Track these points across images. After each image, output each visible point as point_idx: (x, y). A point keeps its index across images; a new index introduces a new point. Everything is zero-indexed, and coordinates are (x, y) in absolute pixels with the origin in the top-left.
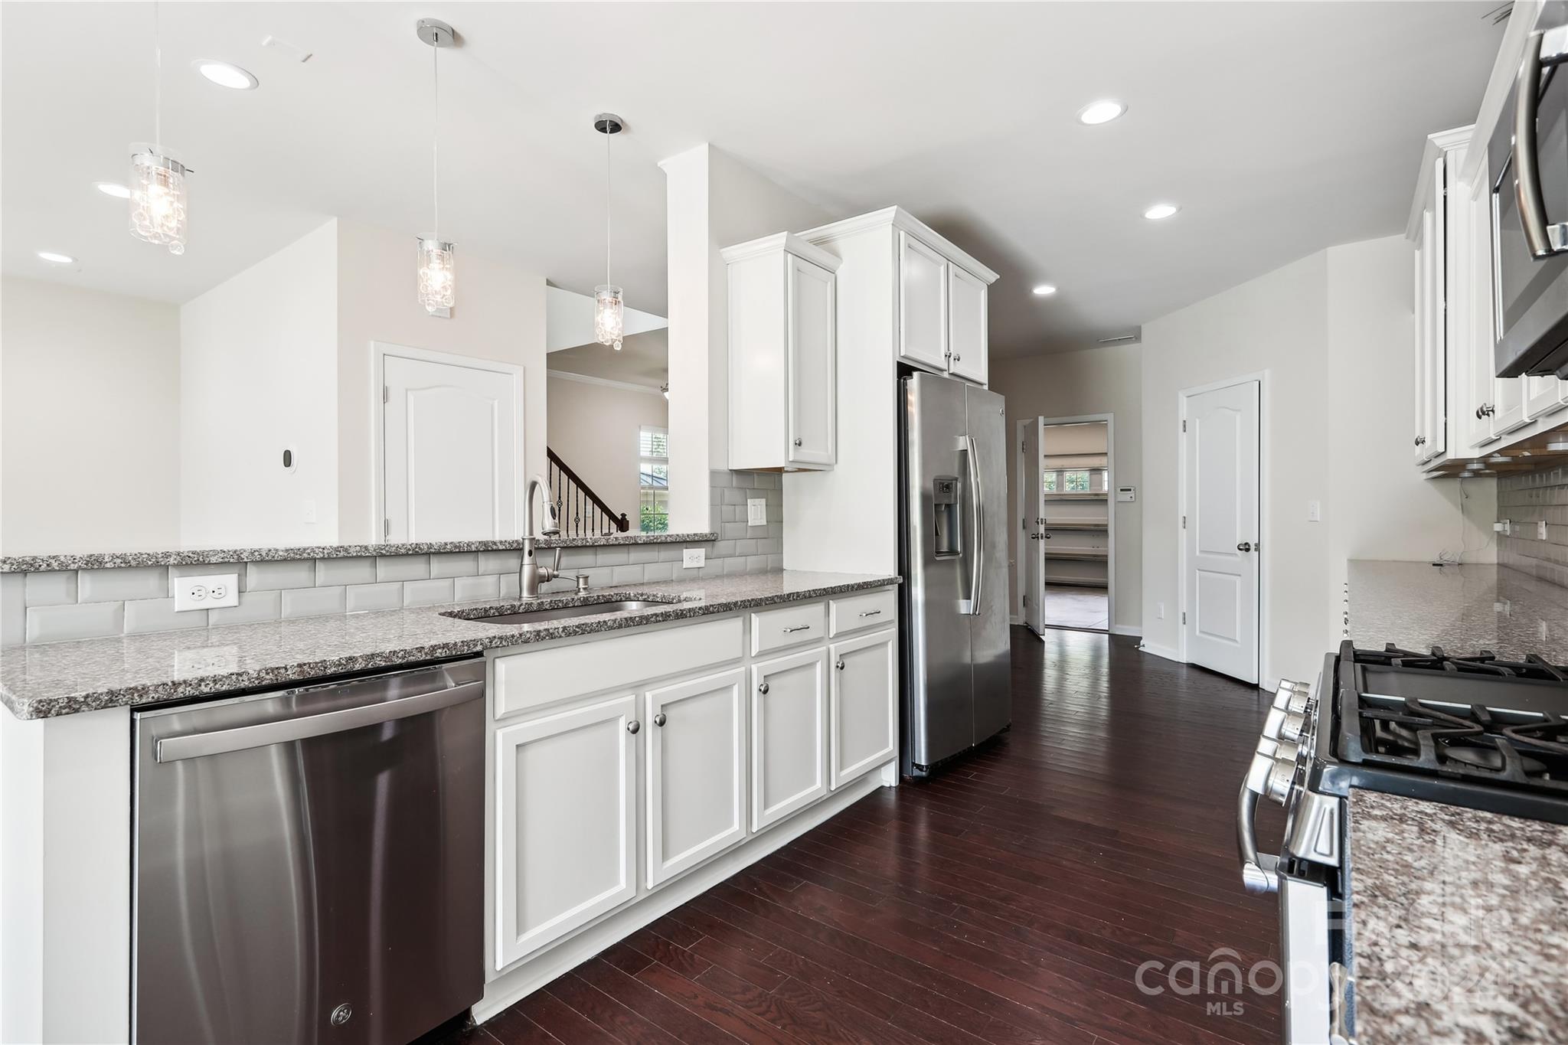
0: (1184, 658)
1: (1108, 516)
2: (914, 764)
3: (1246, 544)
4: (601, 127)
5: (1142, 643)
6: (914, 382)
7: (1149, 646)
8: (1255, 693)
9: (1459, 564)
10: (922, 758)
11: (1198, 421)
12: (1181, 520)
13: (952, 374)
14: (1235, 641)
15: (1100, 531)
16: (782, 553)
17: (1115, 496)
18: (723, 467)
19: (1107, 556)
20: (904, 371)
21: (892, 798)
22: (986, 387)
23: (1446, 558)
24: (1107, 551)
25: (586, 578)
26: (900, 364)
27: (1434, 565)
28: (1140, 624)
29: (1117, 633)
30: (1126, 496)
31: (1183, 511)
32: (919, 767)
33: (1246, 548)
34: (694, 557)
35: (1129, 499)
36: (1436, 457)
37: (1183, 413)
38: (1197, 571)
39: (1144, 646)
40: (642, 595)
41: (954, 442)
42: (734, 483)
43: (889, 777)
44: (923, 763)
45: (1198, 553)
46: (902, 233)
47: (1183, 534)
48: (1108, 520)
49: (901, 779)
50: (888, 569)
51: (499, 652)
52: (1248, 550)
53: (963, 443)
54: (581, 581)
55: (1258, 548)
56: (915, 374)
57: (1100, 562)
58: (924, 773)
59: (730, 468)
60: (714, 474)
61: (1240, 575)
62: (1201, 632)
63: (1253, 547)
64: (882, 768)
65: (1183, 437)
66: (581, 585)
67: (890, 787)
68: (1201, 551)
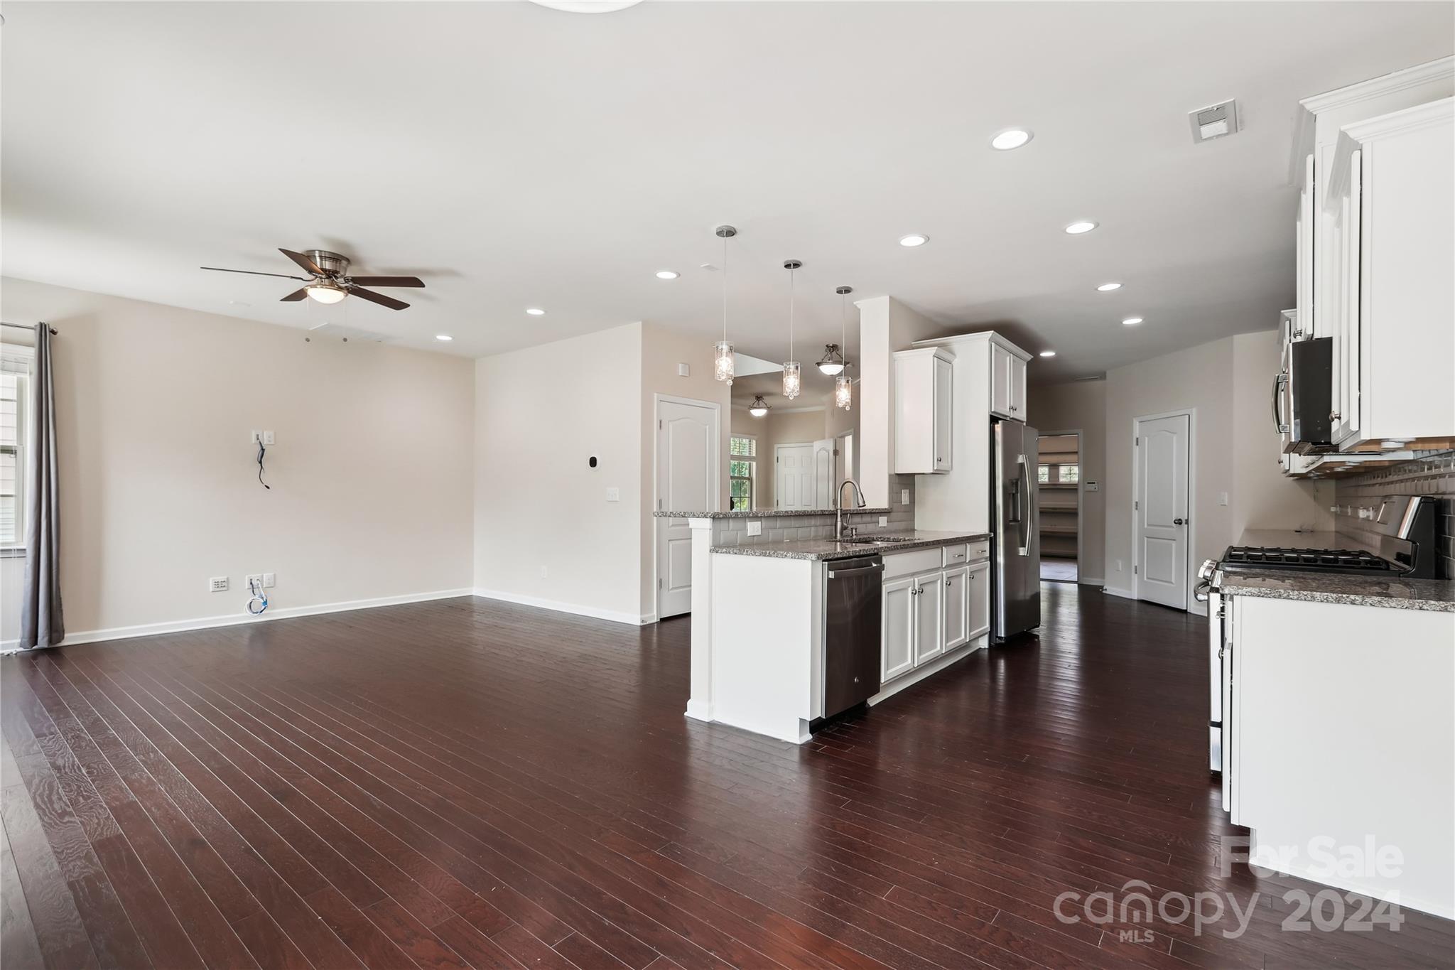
0: (1135, 596)
1: (1080, 502)
2: (997, 637)
3: (1180, 520)
4: (839, 292)
5: (1104, 588)
6: (999, 428)
7: (1112, 589)
8: (1184, 615)
9: (1312, 531)
10: (1002, 633)
11: (1147, 438)
12: (1134, 504)
13: (1012, 418)
14: (1172, 583)
15: (1072, 514)
16: (914, 521)
17: (1084, 487)
18: (893, 473)
19: (1076, 533)
20: (994, 420)
21: (986, 653)
22: (1025, 424)
23: (1303, 528)
24: (1077, 529)
25: (856, 529)
26: (991, 417)
27: (1296, 531)
28: (1103, 577)
29: (1085, 583)
30: (1091, 487)
31: (1136, 498)
32: (1001, 638)
33: (1179, 522)
34: (883, 521)
35: (1093, 489)
36: (1312, 464)
37: (1136, 433)
38: (1146, 538)
39: (1106, 590)
40: (880, 538)
41: (1016, 458)
42: (897, 481)
43: (984, 643)
44: (1003, 636)
45: (1146, 526)
46: (993, 344)
47: (1135, 514)
48: (1078, 505)
49: (990, 644)
50: (984, 529)
51: (885, 553)
52: (1180, 524)
53: (1021, 459)
54: (854, 530)
55: (1187, 522)
56: (1000, 422)
57: (1072, 538)
58: (1003, 641)
59: (896, 472)
60: (890, 476)
61: (1174, 540)
62: (1148, 578)
63: (1184, 522)
64: (980, 639)
65: (1136, 450)
66: (854, 533)
67: (985, 649)
68: (1148, 525)
